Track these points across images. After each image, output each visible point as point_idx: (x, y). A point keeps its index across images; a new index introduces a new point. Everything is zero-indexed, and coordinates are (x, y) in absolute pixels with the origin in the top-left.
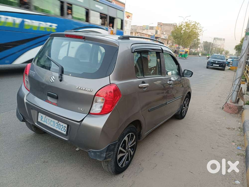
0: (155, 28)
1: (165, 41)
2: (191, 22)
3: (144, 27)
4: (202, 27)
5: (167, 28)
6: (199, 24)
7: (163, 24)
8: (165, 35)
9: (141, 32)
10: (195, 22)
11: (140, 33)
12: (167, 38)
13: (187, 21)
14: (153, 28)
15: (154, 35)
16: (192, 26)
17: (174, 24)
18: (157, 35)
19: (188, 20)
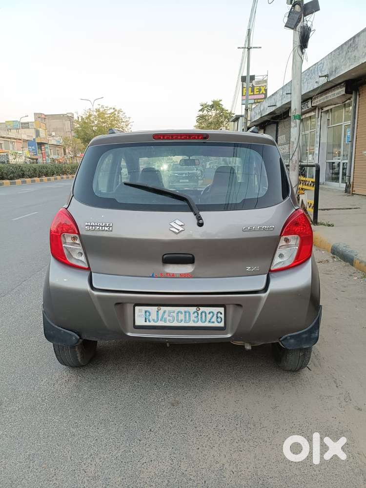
0: (32, 125)
1: (58, 149)
2: (105, 108)
3: (10, 125)
4: (128, 117)
5: (57, 123)
6: (122, 112)
7: (46, 116)
8: (55, 138)
9: (5, 136)
10: (114, 109)
11: (3, 137)
12: (61, 143)
13: (98, 107)
14: (27, 125)
15: (34, 139)
16: (109, 117)
17: (70, 115)
18: (41, 138)
19: (99, 105)
